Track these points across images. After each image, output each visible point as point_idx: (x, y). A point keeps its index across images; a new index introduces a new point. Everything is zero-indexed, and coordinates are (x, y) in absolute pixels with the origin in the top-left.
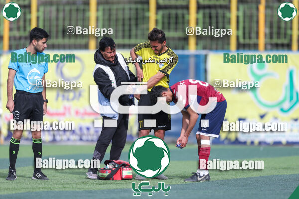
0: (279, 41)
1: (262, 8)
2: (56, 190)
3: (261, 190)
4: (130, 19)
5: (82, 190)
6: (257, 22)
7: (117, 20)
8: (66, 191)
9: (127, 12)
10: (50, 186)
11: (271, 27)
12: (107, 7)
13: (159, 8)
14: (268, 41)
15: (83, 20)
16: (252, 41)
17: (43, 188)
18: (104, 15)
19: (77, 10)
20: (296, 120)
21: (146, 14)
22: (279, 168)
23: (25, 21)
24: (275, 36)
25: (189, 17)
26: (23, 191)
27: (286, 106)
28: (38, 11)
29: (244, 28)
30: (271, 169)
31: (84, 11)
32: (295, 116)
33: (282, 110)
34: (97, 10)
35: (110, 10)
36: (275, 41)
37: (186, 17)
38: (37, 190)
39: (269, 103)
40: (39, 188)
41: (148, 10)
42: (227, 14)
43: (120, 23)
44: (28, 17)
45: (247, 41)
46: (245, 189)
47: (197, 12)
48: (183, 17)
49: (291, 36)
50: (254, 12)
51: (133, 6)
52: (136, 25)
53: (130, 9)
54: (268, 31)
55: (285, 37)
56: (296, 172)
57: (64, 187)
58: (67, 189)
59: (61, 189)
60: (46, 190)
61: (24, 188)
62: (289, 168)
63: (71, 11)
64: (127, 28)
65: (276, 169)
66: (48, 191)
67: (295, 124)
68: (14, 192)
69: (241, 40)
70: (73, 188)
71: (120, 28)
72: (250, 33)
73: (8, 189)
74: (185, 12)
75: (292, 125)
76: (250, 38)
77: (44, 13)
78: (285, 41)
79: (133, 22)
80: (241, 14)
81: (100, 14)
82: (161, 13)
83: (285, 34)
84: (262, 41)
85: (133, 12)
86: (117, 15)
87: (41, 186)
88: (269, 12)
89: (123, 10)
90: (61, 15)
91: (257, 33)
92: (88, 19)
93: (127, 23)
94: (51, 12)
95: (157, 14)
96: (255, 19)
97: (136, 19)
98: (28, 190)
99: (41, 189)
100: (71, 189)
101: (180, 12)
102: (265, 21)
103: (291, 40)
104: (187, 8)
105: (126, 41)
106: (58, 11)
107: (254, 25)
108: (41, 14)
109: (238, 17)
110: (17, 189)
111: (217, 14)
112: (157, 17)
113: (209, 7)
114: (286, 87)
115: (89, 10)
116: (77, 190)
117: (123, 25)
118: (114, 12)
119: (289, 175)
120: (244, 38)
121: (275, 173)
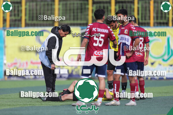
0: (162, 21)
1: (152, 3)
2: (37, 105)
3: (152, 105)
4: (77, 9)
5: (51, 105)
6: (149, 11)
7: (70, 10)
8: (43, 107)
9: (76, 5)
10: (33, 104)
11: (157, 13)
12: (65, 2)
13: (94, 3)
14: (156, 21)
15: (51, 10)
16: (147, 21)
17: (29, 105)
18: (63, 7)
19: (48, 5)
20: (171, 65)
21: (87, 6)
22: (162, 93)
23: (18, 11)
24: (159, 18)
25: (111, 8)
26: (18, 106)
27: (166, 57)
28: (26, 5)
29: (142, 14)
30: (158, 93)
31: (51, 5)
32: (171, 63)
33: (164, 60)
34: (59, 4)
35: (66, 4)
36: (159, 21)
37: (109, 8)
38: (26, 106)
39: (156, 56)
40: (27, 105)
41: (88, 4)
42: (132, 6)
43: (72, 11)
44: (20, 8)
45: (144, 21)
46: (143, 104)
47: (116, 5)
48: (107, 8)
49: (168, 18)
50: (147, 5)
51: (79, 2)
52: (81, 12)
53: (77, 4)
54: (155, 15)
55: (165, 19)
56: (172, 95)
57: (42, 104)
58: (43, 105)
59: (40, 105)
60: (31, 106)
61: (19, 105)
62: (168, 92)
63: (44, 5)
64: (76, 14)
65: (160, 93)
66: (32, 106)
67: (171, 68)
68: (13, 107)
69: (140, 21)
70: (46, 104)
71: (72, 14)
72: (145, 17)
73: (10, 105)
74: (108, 5)
75: (169, 68)
76: (145, 19)
77: (29, 6)
78: (165, 21)
79: (79, 11)
80: (140, 6)
81: (61, 6)
82: (95, 6)
83: (165, 17)
84: (152, 21)
85: (79, 5)
86: (70, 7)
87: (28, 103)
88: (156, 5)
89: (74, 4)
90: (38, 7)
91: (149, 17)
92: (54, 10)
93: (75, 11)
94: (33, 5)
95: (93, 6)
96: (148, 9)
97: (81, 9)
98: (21, 106)
99: (28, 105)
100: (45, 105)
101: (106, 5)
102: (154, 10)
103: (168, 20)
104: (110, 3)
105: (76, 22)
106: (37, 5)
107: (148, 12)
108: (27, 7)
109: (138, 8)
110: (15, 105)
111: (127, 6)
112: (93, 8)
113: (122, 2)
114: (166, 47)
115: (54, 5)
116: (49, 106)
117: (74, 13)
118: (68, 5)
119: (168, 97)
120: (142, 19)
121: (160, 95)
